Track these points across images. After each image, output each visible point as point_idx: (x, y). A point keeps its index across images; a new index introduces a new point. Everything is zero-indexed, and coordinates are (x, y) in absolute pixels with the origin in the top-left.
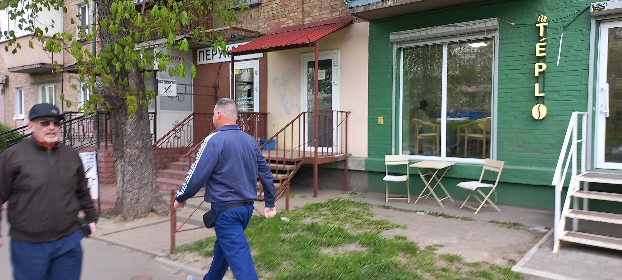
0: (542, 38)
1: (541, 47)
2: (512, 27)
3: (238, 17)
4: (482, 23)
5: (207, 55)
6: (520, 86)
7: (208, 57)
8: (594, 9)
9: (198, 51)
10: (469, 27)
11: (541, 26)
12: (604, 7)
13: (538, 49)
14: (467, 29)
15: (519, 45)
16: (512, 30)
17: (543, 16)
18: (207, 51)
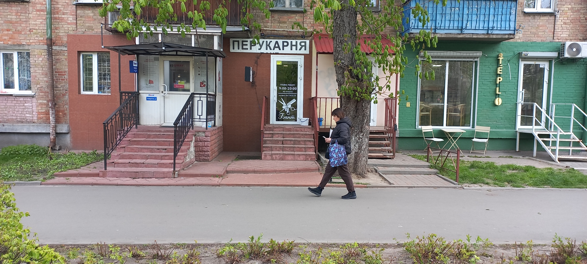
0: (501, 64)
1: (500, 69)
2: (485, 57)
3: (281, 17)
4: (475, 53)
5: (243, 45)
6: (488, 88)
7: (245, 47)
8: (524, 54)
9: (231, 40)
10: (468, 54)
11: (501, 58)
12: (527, 55)
13: (499, 70)
14: (466, 55)
15: (488, 67)
16: (485, 58)
17: (502, 54)
18: (243, 41)
